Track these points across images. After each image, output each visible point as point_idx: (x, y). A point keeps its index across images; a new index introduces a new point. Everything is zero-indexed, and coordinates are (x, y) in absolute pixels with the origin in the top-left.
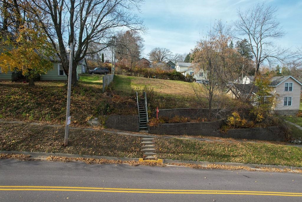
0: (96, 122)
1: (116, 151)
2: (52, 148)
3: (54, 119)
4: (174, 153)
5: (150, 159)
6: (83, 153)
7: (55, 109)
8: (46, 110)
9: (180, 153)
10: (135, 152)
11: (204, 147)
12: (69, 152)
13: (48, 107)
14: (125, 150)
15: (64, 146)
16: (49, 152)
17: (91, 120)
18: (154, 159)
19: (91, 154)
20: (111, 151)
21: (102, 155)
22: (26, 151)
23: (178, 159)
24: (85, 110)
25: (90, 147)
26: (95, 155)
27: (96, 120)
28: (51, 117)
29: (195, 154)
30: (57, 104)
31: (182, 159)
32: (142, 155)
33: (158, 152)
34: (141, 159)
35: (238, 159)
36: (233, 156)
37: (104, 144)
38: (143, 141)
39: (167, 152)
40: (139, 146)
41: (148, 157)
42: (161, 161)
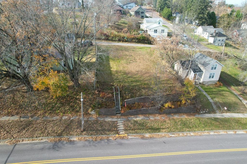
0: (94, 113)
1: (106, 132)
2: (77, 133)
3: (72, 113)
4: (133, 130)
5: (122, 134)
6: (91, 135)
7: (71, 107)
8: (67, 108)
9: (135, 129)
10: (114, 131)
11: (148, 124)
12: (85, 134)
13: (68, 105)
14: (109, 130)
15: (82, 132)
16: (76, 135)
17: (91, 111)
18: (123, 134)
19: (95, 135)
20: (104, 132)
21: (100, 135)
22: (66, 136)
23: (134, 133)
24: (87, 105)
25: (93, 131)
26: (96, 135)
27: (94, 112)
28: (71, 111)
29: (143, 129)
30: (72, 102)
31: (136, 133)
32: (117, 132)
33: (125, 130)
34: (117, 135)
35: (164, 130)
36: (162, 129)
37: (100, 129)
38: (118, 123)
39: (130, 130)
40: (116, 127)
41: (121, 133)
42: (126, 135)
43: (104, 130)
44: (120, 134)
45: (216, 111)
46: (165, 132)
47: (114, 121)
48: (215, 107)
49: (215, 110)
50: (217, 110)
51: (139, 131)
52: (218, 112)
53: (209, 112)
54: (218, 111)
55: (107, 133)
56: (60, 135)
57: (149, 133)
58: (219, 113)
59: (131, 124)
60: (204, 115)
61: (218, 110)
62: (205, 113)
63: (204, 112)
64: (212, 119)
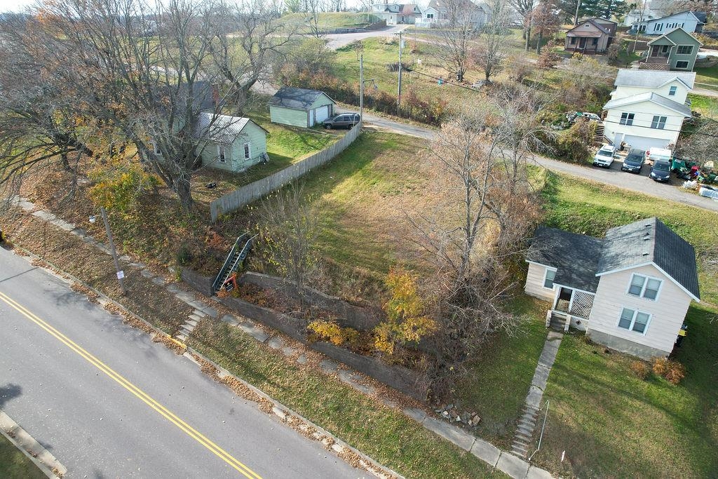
0: (173, 270)
1: (155, 318)
4: (205, 343)
5: (178, 339)
9: (210, 346)
10: (172, 325)
12: (123, 303)
15: (123, 295)
16: (110, 297)
18: (181, 341)
20: (152, 316)
21: (142, 317)
23: (201, 353)
31: (205, 354)
32: (174, 331)
33: (191, 335)
34: (169, 336)
35: (270, 388)
38: (193, 314)
39: (199, 340)
40: (183, 320)
41: (179, 337)
42: (184, 346)
43: (155, 312)
44: (176, 338)
45: (514, 444)
46: (269, 393)
47: (189, 306)
48: (528, 428)
49: (518, 439)
50: (525, 442)
51: (215, 353)
52: (521, 451)
53: (480, 432)
54: (526, 448)
55: (157, 321)
56: (91, 283)
57: (231, 371)
58: (521, 458)
59: (213, 330)
60: (449, 426)
61: (528, 443)
62: (460, 424)
63: (459, 419)
64: (456, 455)
